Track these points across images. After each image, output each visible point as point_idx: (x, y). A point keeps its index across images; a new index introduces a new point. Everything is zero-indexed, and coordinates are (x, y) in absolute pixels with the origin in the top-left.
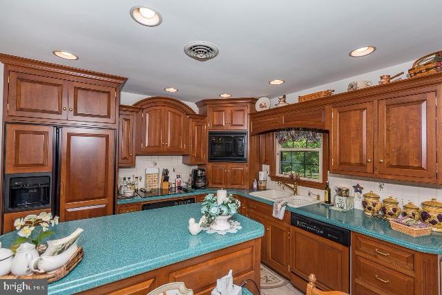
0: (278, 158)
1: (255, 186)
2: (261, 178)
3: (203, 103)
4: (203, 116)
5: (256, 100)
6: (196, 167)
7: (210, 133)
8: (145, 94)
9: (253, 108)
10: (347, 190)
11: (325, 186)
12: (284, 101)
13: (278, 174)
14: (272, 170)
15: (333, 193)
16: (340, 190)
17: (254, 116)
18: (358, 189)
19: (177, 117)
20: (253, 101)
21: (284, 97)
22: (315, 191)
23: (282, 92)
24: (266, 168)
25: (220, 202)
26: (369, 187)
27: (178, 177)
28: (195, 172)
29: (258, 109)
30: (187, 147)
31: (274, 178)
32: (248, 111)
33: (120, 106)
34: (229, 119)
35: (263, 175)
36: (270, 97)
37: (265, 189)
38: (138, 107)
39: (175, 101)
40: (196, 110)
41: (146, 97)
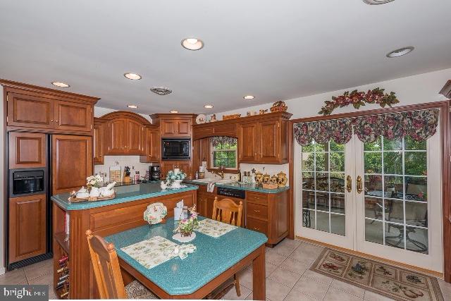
0: (212, 156)
1: (197, 176)
2: (201, 171)
3: (156, 116)
4: (156, 125)
5: (197, 115)
6: (151, 164)
7: (163, 139)
8: (111, 108)
9: (194, 121)
10: (249, 173)
11: (238, 172)
12: (215, 119)
13: (212, 167)
14: (209, 165)
15: (242, 174)
16: (245, 172)
17: (195, 127)
18: (254, 171)
19: (136, 126)
20: (195, 116)
21: (214, 115)
22: (233, 176)
23: (213, 113)
24: (204, 163)
25: (176, 174)
26: (259, 168)
27: (138, 173)
28: (152, 168)
29: (198, 122)
30: (145, 149)
31: (210, 170)
32: (191, 123)
33: (95, 118)
34: (177, 128)
35: (202, 169)
36: (205, 114)
37: (203, 177)
38: (105, 119)
39: (134, 114)
40: (151, 121)
41: (113, 111)
